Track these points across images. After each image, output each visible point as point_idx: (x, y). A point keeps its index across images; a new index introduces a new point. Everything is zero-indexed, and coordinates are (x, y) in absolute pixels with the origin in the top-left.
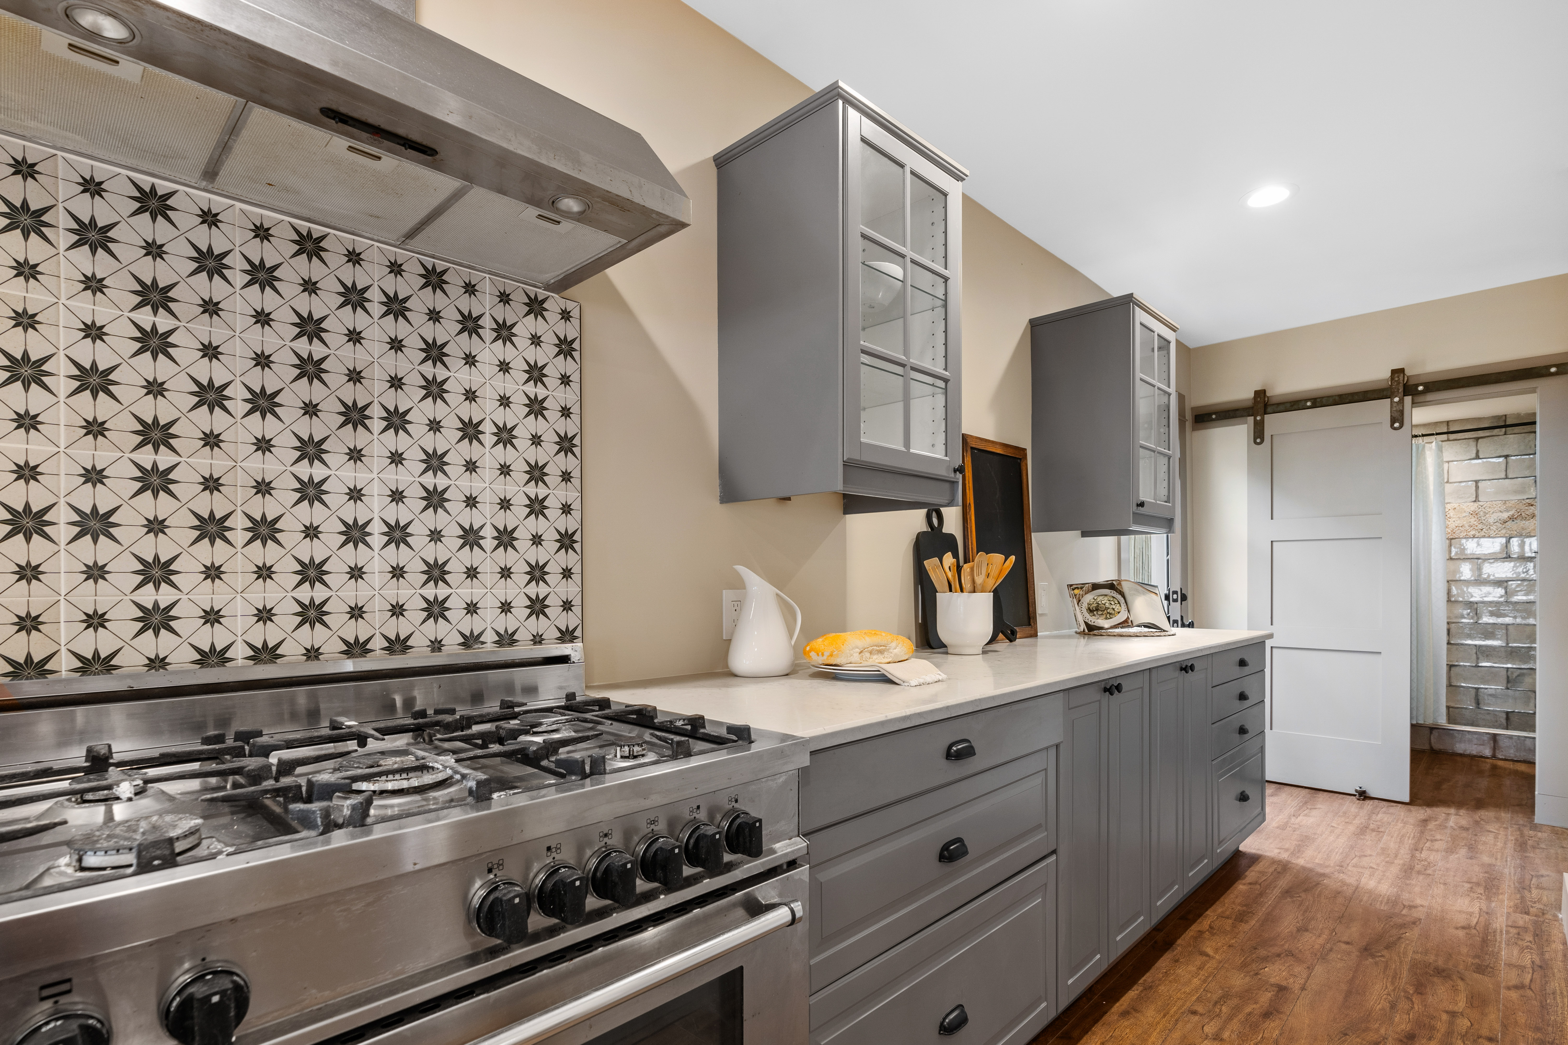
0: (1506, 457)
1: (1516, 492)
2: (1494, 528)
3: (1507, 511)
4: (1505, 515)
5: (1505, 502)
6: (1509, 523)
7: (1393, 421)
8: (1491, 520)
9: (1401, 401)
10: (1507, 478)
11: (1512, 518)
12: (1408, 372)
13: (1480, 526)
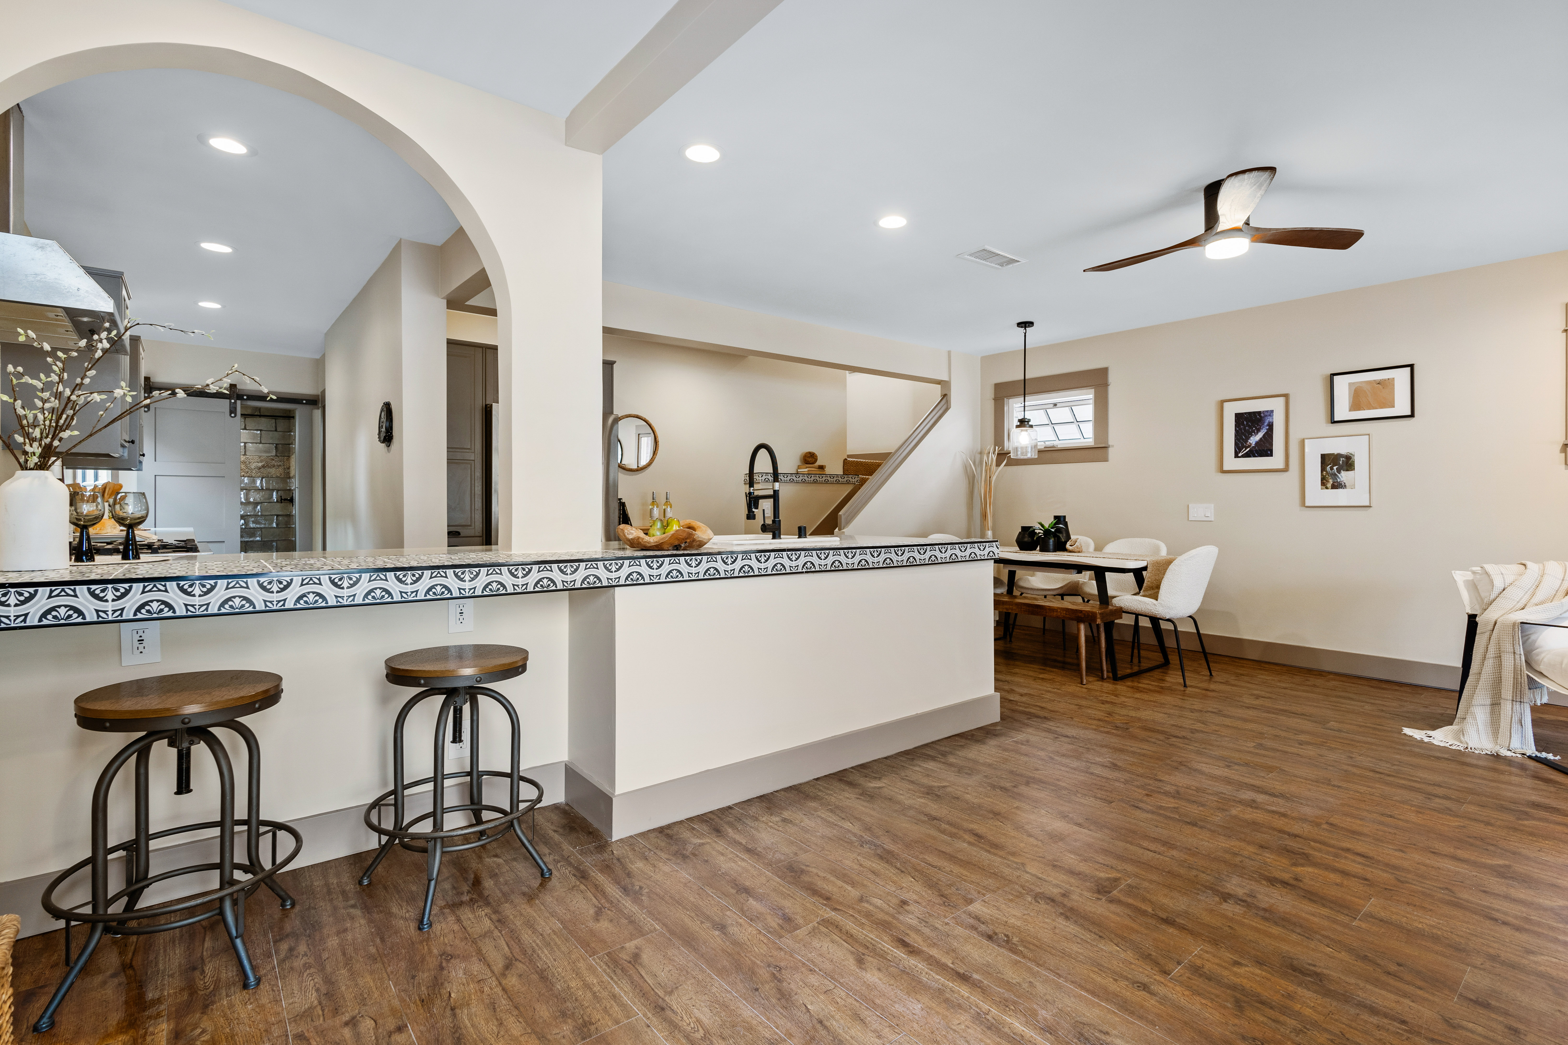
0: (261, 430)
1: (266, 452)
2: (254, 471)
3: (261, 462)
4: (260, 464)
5: (260, 457)
6: (262, 470)
7: (231, 412)
8: (253, 467)
9: (235, 403)
10: (261, 443)
11: (263, 466)
12: (238, 387)
13: (247, 470)
